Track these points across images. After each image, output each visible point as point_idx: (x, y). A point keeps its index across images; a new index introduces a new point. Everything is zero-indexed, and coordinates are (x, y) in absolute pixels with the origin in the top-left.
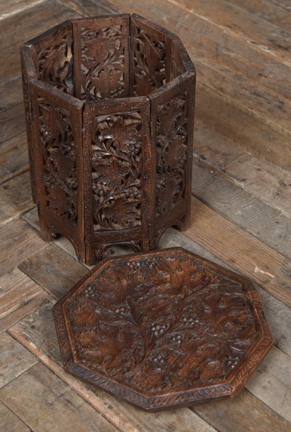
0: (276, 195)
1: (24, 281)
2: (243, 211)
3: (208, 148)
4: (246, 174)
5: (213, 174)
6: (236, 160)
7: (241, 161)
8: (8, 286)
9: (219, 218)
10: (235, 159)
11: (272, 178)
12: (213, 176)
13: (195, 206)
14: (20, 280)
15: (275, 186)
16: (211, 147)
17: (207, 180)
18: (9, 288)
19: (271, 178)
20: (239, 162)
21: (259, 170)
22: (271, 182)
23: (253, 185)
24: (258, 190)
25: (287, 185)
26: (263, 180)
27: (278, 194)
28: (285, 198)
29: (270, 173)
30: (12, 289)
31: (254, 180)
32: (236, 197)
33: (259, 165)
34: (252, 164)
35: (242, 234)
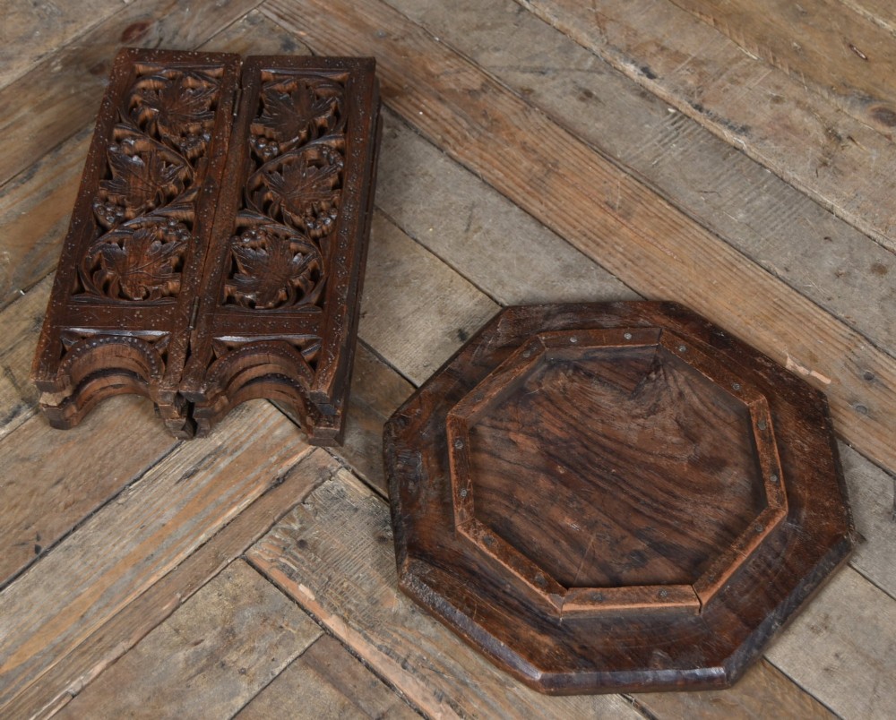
0: (820, 167)
1: (271, 423)
2: (748, 211)
3: (658, 45)
4: (749, 113)
5: (675, 115)
6: (724, 77)
7: (735, 78)
8: (236, 439)
9: (696, 233)
10: (721, 74)
11: (809, 122)
12: (675, 123)
13: (639, 205)
14: (261, 421)
15: (816, 143)
16: (665, 43)
17: (661, 132)
18: (238, 443)
19: (806, 120)
20: (733, 81)
21: (777, 100)
22: (807, 132)
23: (767, 141)
24: (780, 155)
25: (844, 137)
26: (788, 127)
27: (825, 164)
28: (841, 172)
29: (802, 109)
30: (246, 446)
31: (769, 129)
32: (731, 176)
33: (778, 88)
34: (759, 84)
35: (751, 274)
